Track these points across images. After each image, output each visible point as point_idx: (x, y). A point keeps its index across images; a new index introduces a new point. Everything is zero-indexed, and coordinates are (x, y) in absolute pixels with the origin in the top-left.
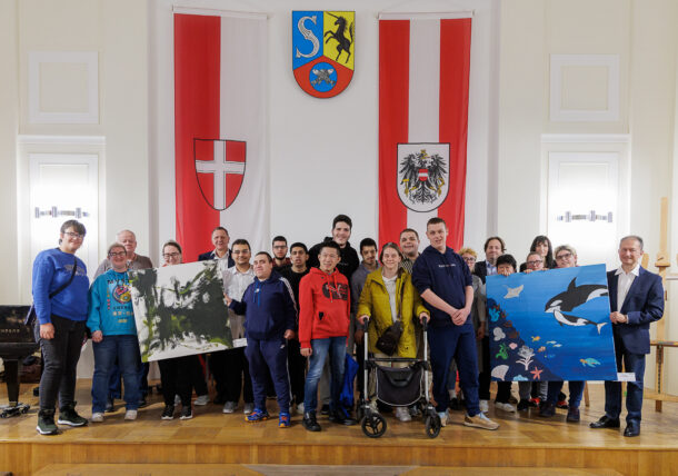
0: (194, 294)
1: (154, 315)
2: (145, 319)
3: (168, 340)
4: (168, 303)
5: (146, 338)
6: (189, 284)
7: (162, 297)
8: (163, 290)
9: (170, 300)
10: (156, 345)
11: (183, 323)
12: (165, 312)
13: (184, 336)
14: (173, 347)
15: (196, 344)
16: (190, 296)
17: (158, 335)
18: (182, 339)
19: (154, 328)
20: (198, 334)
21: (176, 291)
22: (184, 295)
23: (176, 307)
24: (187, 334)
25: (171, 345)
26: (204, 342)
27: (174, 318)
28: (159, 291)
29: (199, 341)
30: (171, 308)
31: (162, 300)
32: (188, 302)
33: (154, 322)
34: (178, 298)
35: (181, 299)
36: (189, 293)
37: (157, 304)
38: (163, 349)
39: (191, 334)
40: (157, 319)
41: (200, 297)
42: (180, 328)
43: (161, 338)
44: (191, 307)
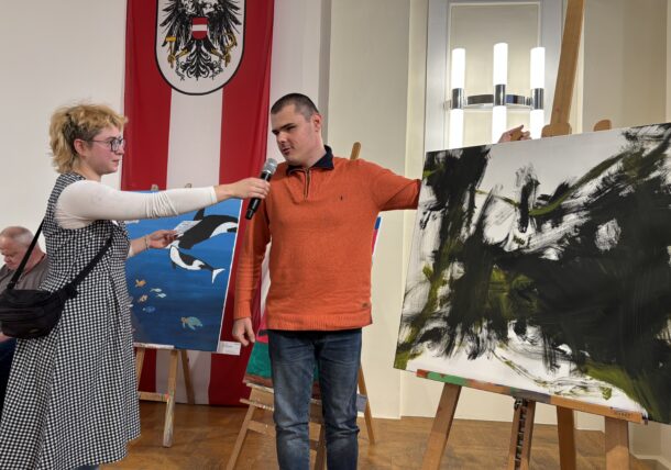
0: (571, 220)
1: (452, 259)
2: (430, 263)
3: (466, 331)
4: (494, 234)
5: (417, 309)
6: (564, 190)
7: (483, 217)
8: (489, 202)
9: (502, 228)
10: (434, 336)
11: (519, 294)
12: (481, 254)
13: (511, 333)
14: (474, 355)
15: (538, 368)
16: (556, 224)
17: (446, 310)
18: (504, 338)
19: (443, 291)
20: (552, 337)
21: (523, 206)
22: (541, 221)
23: (513, 246)
24: (520, 331)
25: (469, 345)
26: (565, 367)
27: (498, 275)
28: (480, 201)
29: (551, 360)
30: (498, 247)
31: (481, 226)
32: (547, 240)
33: (447, 274)
34: (523, 224)
35: (530, 230)
36: (556, 217)
37: (465, 233)
38: (448, 350)
39: (531, 331)
40: (456, 270)
41: (588, 231)
42: (505, 309)
43: (452, 320)
44: (552, 255)
